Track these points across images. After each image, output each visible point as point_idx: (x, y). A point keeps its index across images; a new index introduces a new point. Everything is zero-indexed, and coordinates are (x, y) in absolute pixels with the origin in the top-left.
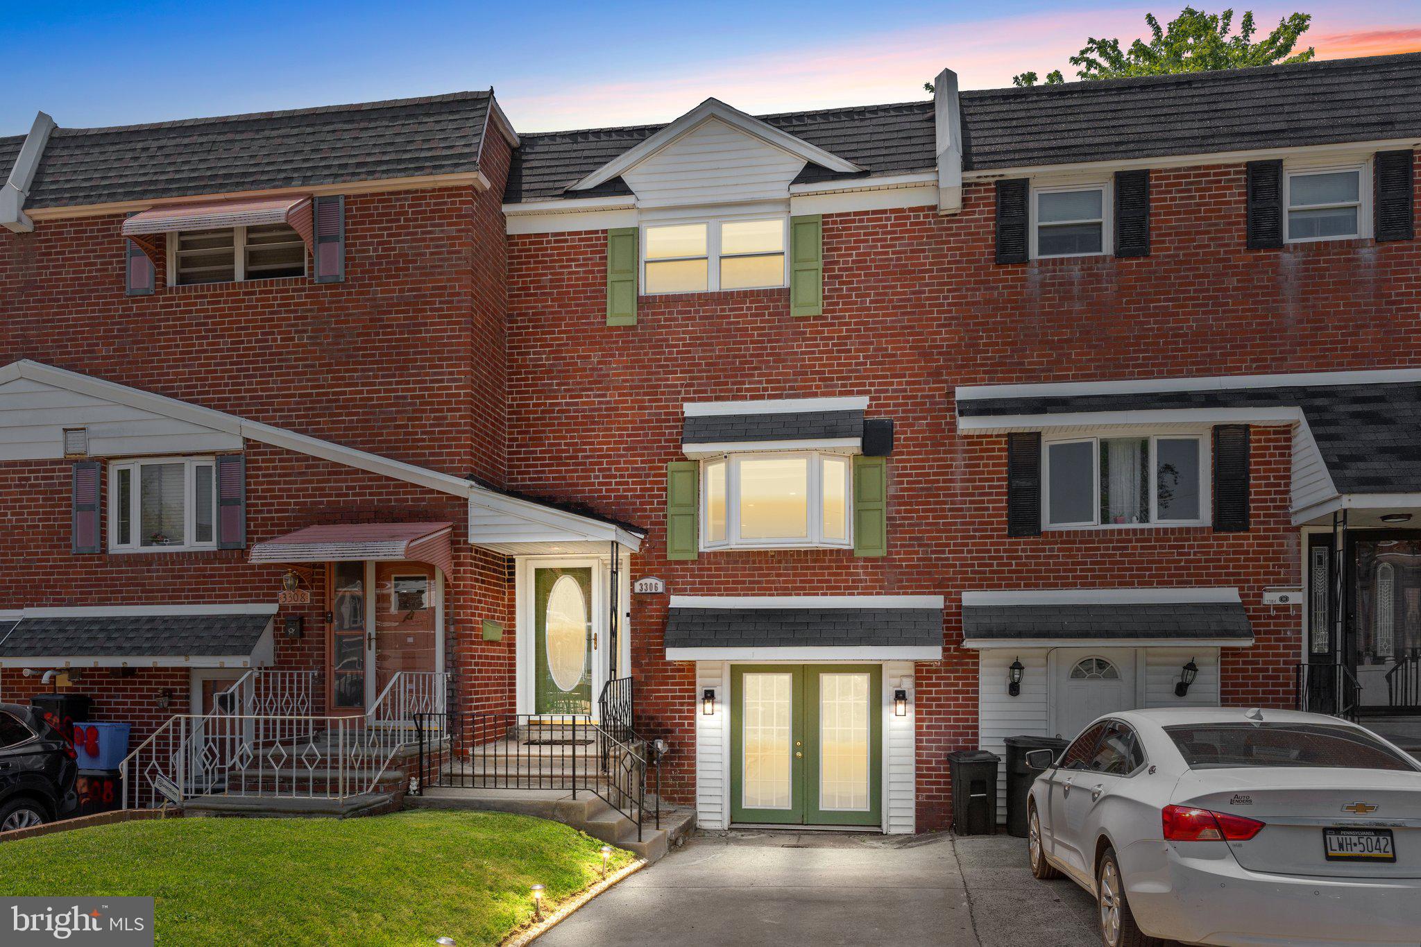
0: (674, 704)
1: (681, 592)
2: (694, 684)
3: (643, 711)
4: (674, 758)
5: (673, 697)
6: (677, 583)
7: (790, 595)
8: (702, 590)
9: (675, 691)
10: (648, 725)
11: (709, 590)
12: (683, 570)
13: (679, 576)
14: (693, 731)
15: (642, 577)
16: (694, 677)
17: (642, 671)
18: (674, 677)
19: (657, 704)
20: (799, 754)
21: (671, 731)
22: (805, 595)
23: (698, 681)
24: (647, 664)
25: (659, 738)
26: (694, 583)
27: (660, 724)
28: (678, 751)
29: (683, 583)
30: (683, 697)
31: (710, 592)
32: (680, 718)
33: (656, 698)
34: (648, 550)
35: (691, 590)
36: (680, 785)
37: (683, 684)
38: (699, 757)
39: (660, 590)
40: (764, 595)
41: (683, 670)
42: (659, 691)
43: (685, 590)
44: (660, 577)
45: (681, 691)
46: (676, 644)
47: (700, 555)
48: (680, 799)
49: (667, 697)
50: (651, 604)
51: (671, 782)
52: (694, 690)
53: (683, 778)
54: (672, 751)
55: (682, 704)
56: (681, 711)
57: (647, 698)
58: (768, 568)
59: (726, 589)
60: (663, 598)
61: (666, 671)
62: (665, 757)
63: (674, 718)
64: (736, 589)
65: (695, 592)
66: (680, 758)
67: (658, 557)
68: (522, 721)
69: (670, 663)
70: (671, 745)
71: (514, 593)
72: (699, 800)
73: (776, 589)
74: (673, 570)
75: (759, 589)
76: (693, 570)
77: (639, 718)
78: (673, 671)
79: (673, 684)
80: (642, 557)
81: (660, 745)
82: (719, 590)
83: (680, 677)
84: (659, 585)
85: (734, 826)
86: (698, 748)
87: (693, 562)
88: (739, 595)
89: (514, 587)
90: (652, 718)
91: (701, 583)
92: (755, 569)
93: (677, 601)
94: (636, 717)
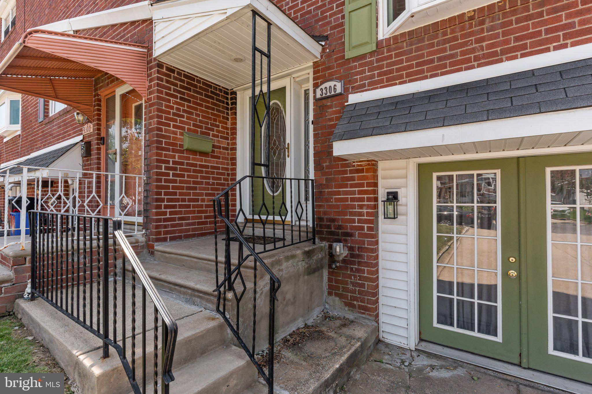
0: (354, 207)
1: (360, 89)
2: (376, 185)
3: (325, 213)
4: (354, 263)
5: (353, 200)
6: (356, 81)
7: (501, 61)
8: (381, 81)
9: (353, 193)
10: (329, 227)
11: (388, 80)
12: (361, 66)
13: (357, 73)
14: (376, 236)
15: (322, 83)
16: (376, 177)
17: (324, 174)
18: (353, 179)
19: (337, 207)
20: (513, 273)
21: (350, 235)
22: (523, 56)
23: (381, 182)
24: (328, 167)
25: (339, 241)
26: (373, 76)
27: (340, 227)
28: (358, 256)
29: (361, 79)
30: (362, 199)
31: (391, 82)
32: (359, 221)
33: (337, 200)
34: (329, 56)
35: (370, 84)
36: (360, 293)
37: (362, 185)
38: (382, 263)
39: (339, 91)
40: (460, 70)
41: (362, 171)
42: (338, 193)
43: (364, 85)
44: (339, 79)
45: (360, 192)
46: (343, 137)
47: (379, 44)
48: (360, 307)
49: (346, 200)
50: (331, 107)
51: (351, 287)
52: (375, 192)
53: (363, 286)
54: (352, 256)
55: (361, 207)
56: (361, 214)
57: (328, 200)
58: (463, 36)
59: (408, 75)
60: (342, 97)
61: (345, 172)
62: (344, 261)
63: (354, 221)
64: (422, 71)
65: (374, 85)
66: (359, 263)
67: (337, 59)
68: (241, 219)
69: (339, 159)
70: (351, 249)
71: (235, 119)
72: (382, 310)
73: (476, 59)
74: (351, 68)
75: (452, 64)
76: (372, 62)
77: (321, 219)
78: (351, 172)
79: (352, 186)
80: (324, 63)
81: (339, 248)
82: (401, 77)
83: (359, 178)
84: (339, 87)
85: (424, 346)
86: (381, 254)
87: (372, 53)
88: (426, 78)
89: (235, 114)
90: (333, 220)
91: (379, 75)
92: (445, 42)
93: (354, 98)
94: (317, 218)
